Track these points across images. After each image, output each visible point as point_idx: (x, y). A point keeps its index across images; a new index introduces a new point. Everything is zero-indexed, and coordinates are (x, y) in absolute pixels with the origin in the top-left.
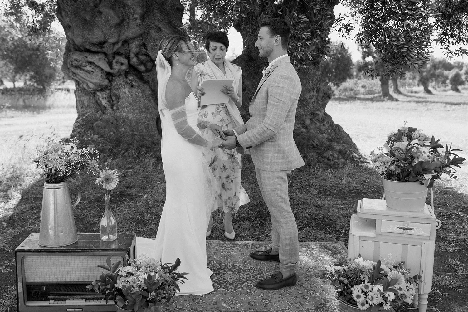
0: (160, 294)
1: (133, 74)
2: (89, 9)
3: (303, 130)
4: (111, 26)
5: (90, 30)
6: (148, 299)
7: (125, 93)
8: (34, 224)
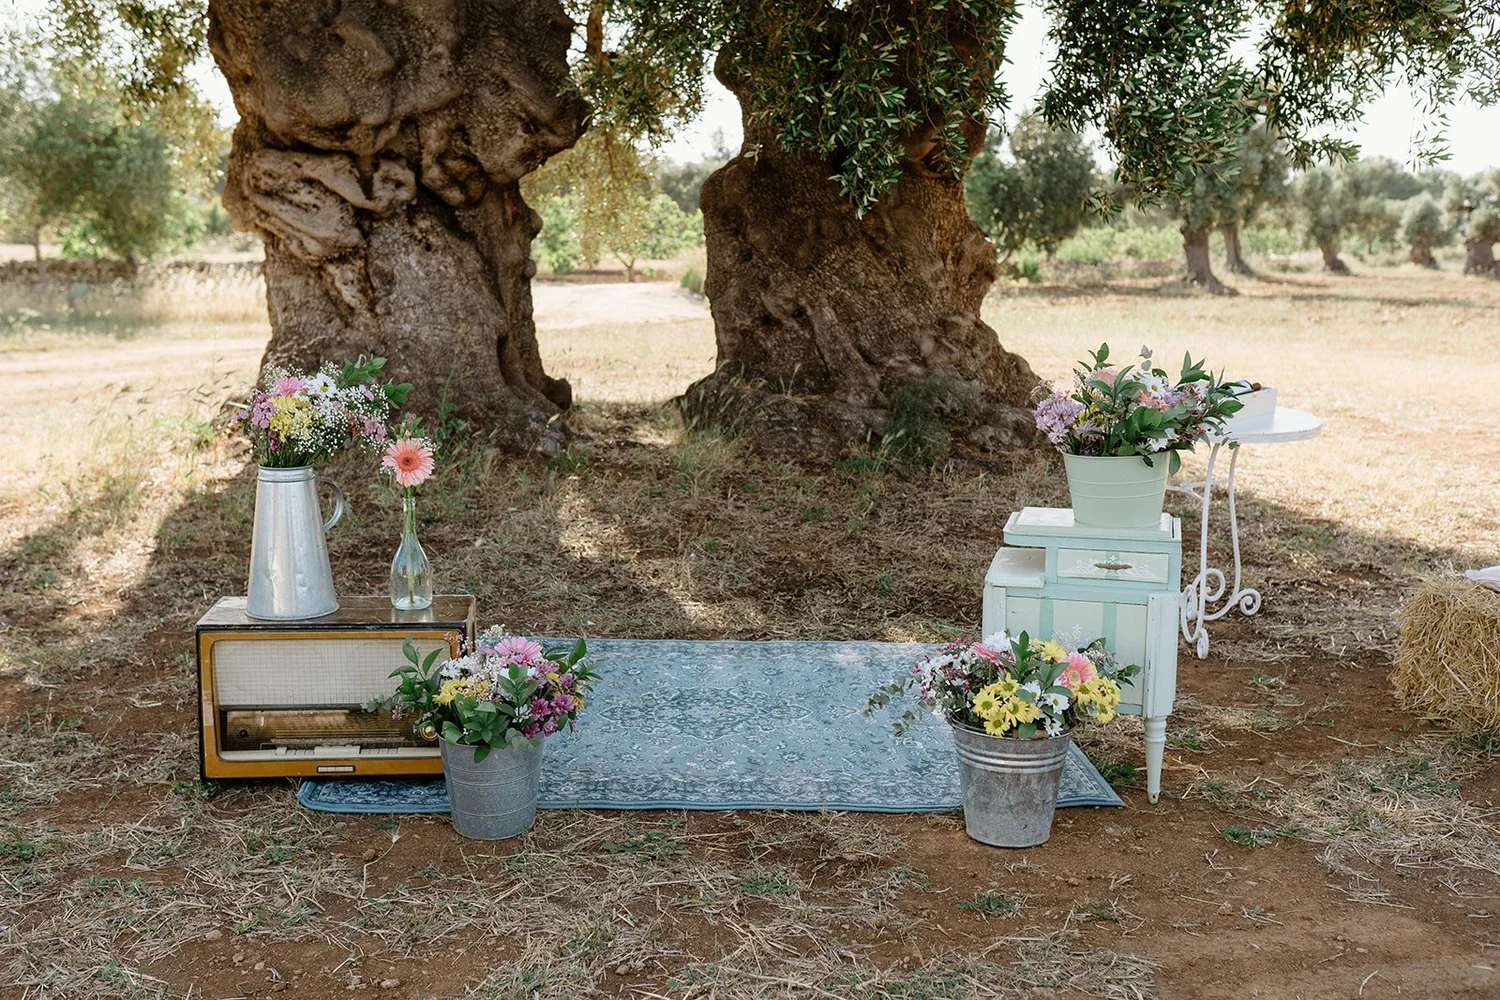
0: (541, 708)
1: (430, 213)
2: (305, 30)
3: (915, 369)
4: (370, 78)
5: (311, 90)
6: (514, 721)
7: (408, 267)
8: (190, 607)
